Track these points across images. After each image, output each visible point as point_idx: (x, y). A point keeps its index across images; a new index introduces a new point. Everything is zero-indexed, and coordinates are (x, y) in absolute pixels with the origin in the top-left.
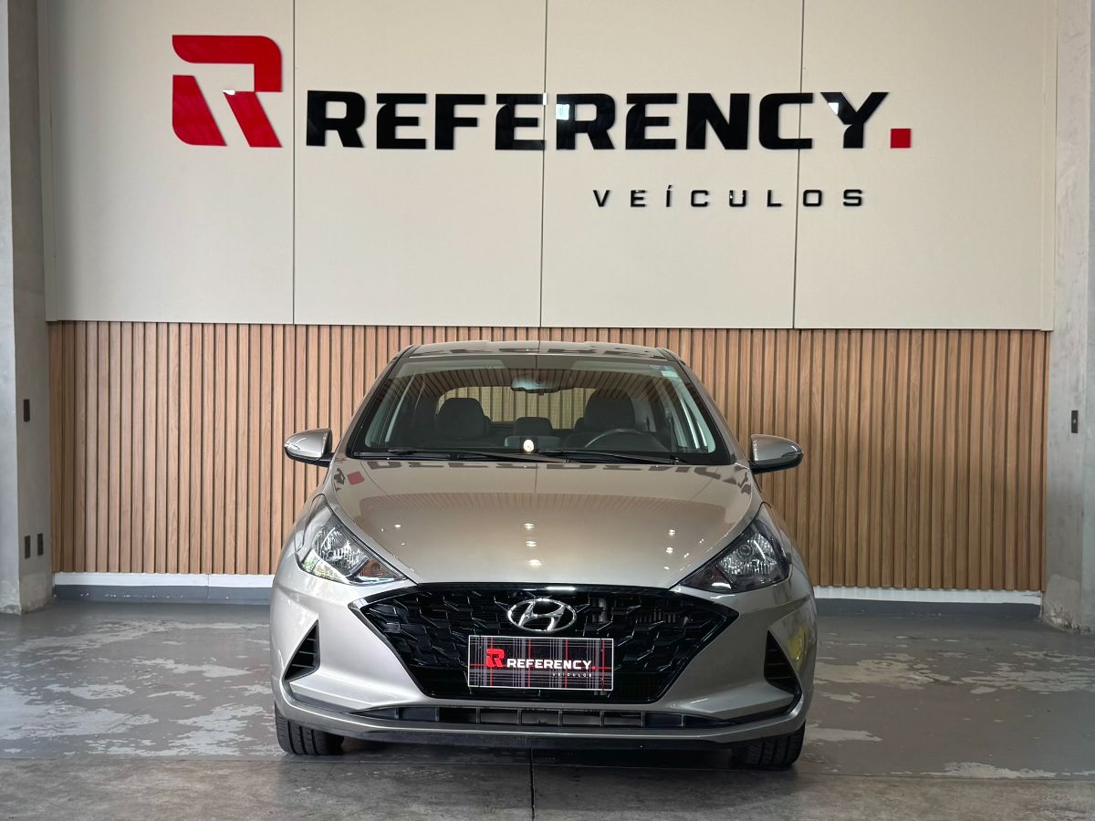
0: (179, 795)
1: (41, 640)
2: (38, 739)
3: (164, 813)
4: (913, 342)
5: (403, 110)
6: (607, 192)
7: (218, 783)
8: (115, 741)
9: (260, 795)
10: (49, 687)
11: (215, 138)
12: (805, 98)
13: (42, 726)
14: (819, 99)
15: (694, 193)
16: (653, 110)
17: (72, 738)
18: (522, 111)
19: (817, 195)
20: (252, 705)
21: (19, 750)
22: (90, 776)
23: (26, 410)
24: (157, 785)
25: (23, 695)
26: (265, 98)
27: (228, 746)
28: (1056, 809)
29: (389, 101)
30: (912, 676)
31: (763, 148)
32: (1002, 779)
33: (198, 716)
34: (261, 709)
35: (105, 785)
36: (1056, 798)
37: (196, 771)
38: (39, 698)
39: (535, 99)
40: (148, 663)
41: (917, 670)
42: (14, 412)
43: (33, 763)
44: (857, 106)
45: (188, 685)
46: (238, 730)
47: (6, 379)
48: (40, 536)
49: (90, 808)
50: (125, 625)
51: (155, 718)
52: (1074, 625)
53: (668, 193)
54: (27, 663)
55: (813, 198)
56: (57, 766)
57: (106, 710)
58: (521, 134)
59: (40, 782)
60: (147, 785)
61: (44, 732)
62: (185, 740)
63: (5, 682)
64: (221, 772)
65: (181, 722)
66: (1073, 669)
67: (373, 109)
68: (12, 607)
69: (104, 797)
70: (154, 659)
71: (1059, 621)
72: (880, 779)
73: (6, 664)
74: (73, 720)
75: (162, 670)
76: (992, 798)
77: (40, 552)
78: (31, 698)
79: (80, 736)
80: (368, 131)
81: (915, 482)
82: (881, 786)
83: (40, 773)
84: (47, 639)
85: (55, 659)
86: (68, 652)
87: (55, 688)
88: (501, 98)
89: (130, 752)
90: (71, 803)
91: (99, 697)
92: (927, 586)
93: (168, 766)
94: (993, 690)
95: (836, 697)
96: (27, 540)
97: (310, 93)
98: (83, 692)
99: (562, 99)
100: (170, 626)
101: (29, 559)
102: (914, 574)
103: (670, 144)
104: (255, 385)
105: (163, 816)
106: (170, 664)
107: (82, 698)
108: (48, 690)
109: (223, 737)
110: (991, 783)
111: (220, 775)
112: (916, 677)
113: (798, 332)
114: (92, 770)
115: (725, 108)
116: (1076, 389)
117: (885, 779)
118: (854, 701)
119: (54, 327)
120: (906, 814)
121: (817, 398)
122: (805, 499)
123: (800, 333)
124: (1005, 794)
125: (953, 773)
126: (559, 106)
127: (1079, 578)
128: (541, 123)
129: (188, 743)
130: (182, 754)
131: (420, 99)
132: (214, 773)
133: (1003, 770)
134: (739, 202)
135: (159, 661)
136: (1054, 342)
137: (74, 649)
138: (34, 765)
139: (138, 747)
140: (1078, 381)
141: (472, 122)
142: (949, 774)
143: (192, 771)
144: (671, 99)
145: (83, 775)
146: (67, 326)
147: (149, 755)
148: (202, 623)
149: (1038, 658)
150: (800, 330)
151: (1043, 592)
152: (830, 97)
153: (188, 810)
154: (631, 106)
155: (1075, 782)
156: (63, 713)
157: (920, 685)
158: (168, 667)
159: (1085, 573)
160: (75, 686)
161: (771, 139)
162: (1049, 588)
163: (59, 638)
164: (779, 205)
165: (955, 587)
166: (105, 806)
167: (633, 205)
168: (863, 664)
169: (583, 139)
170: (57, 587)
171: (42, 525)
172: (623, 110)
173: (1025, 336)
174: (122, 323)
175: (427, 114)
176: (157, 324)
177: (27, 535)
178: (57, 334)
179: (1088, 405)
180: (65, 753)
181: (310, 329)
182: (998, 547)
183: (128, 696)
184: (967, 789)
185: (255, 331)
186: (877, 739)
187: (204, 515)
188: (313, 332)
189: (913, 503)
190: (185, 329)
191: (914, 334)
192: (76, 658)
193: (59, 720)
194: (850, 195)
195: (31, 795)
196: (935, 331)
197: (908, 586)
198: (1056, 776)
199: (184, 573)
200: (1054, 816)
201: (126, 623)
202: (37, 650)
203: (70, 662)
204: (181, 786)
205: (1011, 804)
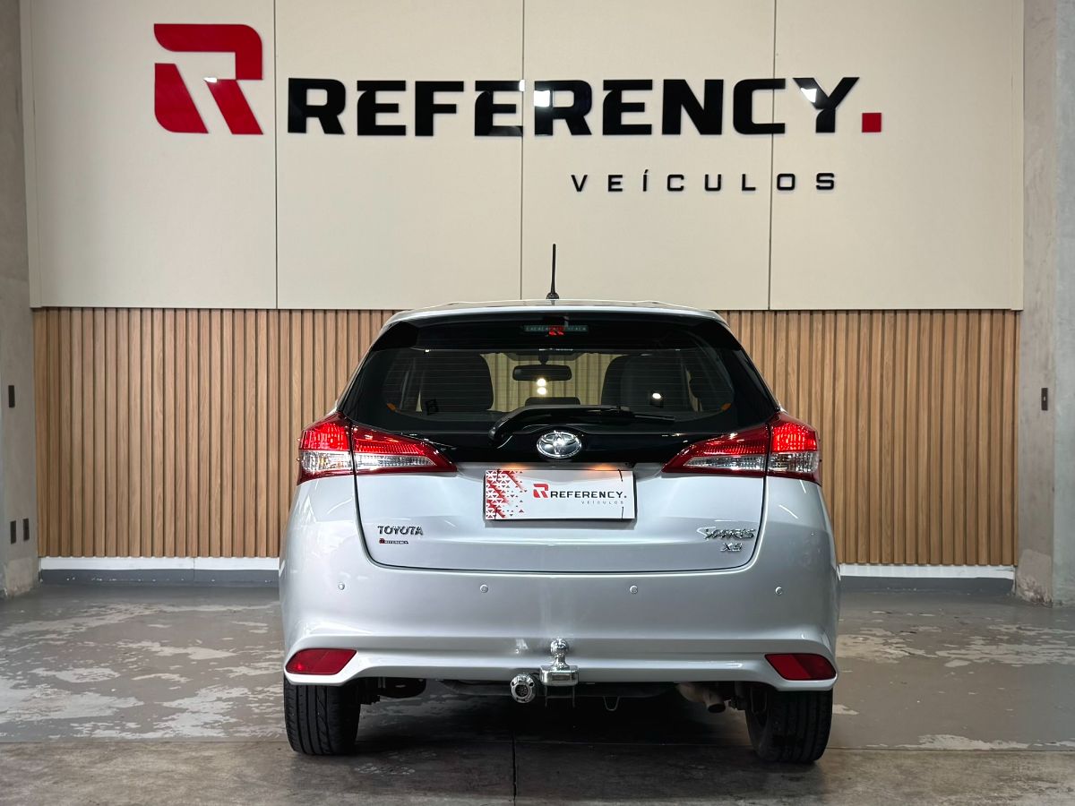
1: (27, 624)
2: (23, 723)
3: (150, 795)
4: (886, 321)
5: (382, 97)
6: (585, 177)
7: (203, 764)
8: (100, 724)
9: (244, 776)
10: (34, 671)
11: (196, 125)
12: (777, 84)
13: (27, 710)
14: (790, 84)
15: (670, 177)
16: (628, 97)
17: (58, 722)
18: (500, 98)
19: (790, 179)
20: (237, 687)
21: (4, 734)
22: (75, 759)
23: (11, 397)
24: (141, 767)
25: (9, 679)
26: (246, 86)
27: (213, 728)
28: (1028, 779)
29: (369, 88)
30: (888, 650)
31: (738, 134)
32: (976, 750)
33: (183, 698)
34: (246, 690)
35: (91, 768)
36: (1028, 769)
37: (180, 753)
38: (25, 682)
39: (511, 86)
40: (134, 646)
41: (891, 644)
43: (20, 746)
44: (829, 92)
45: (172, 668)
46: (222, 711)
48: (26, 522)
49: (75, 790)
50: (111, 609)
51: (140, 700)
52: (1046, 598)
53: (645, 177)
54: (14, 647)
55: (786, 182)
56: (42, 751)
57: (90, 694)
58: (499, 120)
59: (24, 765)
60: (133, 767)
61: (29, 716)
62: (170, 722)
64: (207, 754)
65: (166, 704)
66: (1046, 642)
67: (353, 97)
69: (89, 779)
70: (140, 642)
71: (1032, 594)
72: (857, 752)
74: (59, 703)
75: (148, 653)
76: (966, 769)
77: (26, 537)
78: (18, 681)
79: (65, 720)
80: (349, 118)
81: (889, 460)
82: (858, 759)
83: (26, 757)
84: (33, 623)
85: (41, 643)
86: (54, 636)
87: (41, 672)
88: (479, 85)
89: (114, 736)
90: (56, 785)
91: (84, 681)
92: (902, 561)
93: (153, 748)
94: (966, 663)
96: (13, 525)
97: (290, 80)
98: (67, 676)
99: (540, 85)
100: (156, 608)
101: (15, 544)
102: (889, 550)
103: (645, 130)
104: (239, 371)
105: (147, 798)
106: (156, 647)
107: (67, 682)
108: (34, 674)
109: (209, 718)
110: (964, 754)
111: (205, 757)
112: (892, 651)
113: (773, 315)
114: (77, 753)
115: (700, 94)
116: (1046, 368)
117: (862, 752)
119: (39, 313)
120: (881, 786)
121: (793, 379)
123: (776, 314)
124: (978, 765)
125: (928, 746)
126: (536, 92)
127: (1050, 553)
128: (519, 109)
129: (173, 726)
130: (167, 736)
131: (399, 86)
132: (198, 755)
133: (976, 741)
134: (713, 186)
135: (145, 644)
136: (1024, 321)
137: (60, 633)
138: (19, 749)
139: (123, 730)
140: (1047, 359)
141: (451, 109)
142: (923, 746)
143: (176, 753)
144: (646, 85)
145: (65, 757)
146: (51, 312)
147: (134, 738)
148: (187, 605)
149: (1011, 631)
150: (776, 312)
151: (1015, 567)
152: (805, 83)
153: (172, 791)
154: (608, 92)
155: (1047, 753)
156: (49, 697)
157: (894, 659)
158: (154, 650)
159: (1056, 547)
160: (60, 670)
161: (745, 124)
162: (1022, 562)
163: (45, 623)
164: (753, 189)
165: (929, 562)
166: (90, 788)
167: (610, 189)
168: (840, 639)
169: (560, 126)
170: (42, 571)
171: (28, 510)
172: (599, 96)
173: (995, 315)
174: (106, 309)
175: (407, 101)
176: (141, 309)
177: (13, 520)
178: (41, 319)
179: (1057, 382)
180: (51, 737)
181: (294, 314)
182: (971, 523)
183: (114, 679)
184: (942, 761)
185: (239, 315)
186: (852, 712)
187: (190, 500)
188: (296, 317)
189: (888, 482)
190: (169, 315)
191: (886, 315)
192: (62, 642)
193: (44, 703)
194: (822, 178)
195: (17, 779)
196: (907, 311)
197: (884, 561)
198: (1029, 747)
199: (170, 557)
200: (1026, 787)
201: (112, 606)
202: (23, 634)
203: (56, 646)
204: (164, 768)
205: (985, 776)
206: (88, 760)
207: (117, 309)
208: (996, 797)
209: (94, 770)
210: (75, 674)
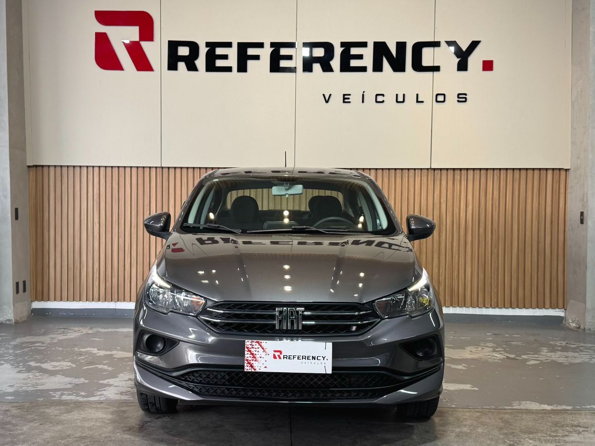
0: (100, 421)
1: (25, 338)
2: (23, 391)
3: (92, 431)
4: (495, 175)
5: (219, 51)
6: (330, 95)
7: (121, 415)
8: (65, 392)
10: (29, 364)
12: (436, 44)
13: (26, 384)
14: (443, 44)
15: (377, 95)
16: (354, 51)
17: (41, 391)
18: (284, 51)
19: (443, 96)
21: (13, 398)
22: (52, 411)
23: (16, 214)
24: (88, 416)
25: (15, 368)
26: (145, 45)
27: (126, 395)
28: (573, 426)
29: (212, 46)
30: (495, 355)
31: (414, 72)
32: (543, 410)
33: (110, 379)
35: (60, 416)
36: (572, 420)
37: (109, 409)
38: (24, 369)
39: (291, 45)
40: (83, 350)
41: (497, 351)
42: (10, 215)
43: (22, 404)
44: (464, 48)
45: (105, 362)
46: (130, 386)
47: (5, 197)
48: (24, 282)
49: (52, 428)
50: (70, 330)
51: (87, 380)
52: (582, 327)
53: (363, 95)
54: (18, 350)
55: (441, 98)
56: (34, 406)
57: (60, 376)
58: (283, 64)
59: (24, 414)
60: (83, 416)
61: (26, 388)
62: (103, 392)
63: (6, 361)
64: (123, 409)
65: (101, 382)
66: (582, 351)
67: (203, 51)
68: (9, 320)
69: (59, 422)
70: (86, 348)
71: (574, 325)
72: (477, 410)
73: (6, 351)
74: (43, 381)
75: (91, 354)
76: (538, 420)
77: (24, 290)
78: (20, 369)
79: (46, 390)
80: (201, 62)
81: (496, 250)
82: (478, 414)
83: (25, 410)
84: (28, 337)
85: (33, 348)
86: (40, 344)
87: (33, 364)
88: (273, 45)
89: (73, 398)
90: (41, 426)
91: (56, 369)
92: (503, 306)
93: (94, 406)
94: (538, 362)
95: (453, 366)
96: (17, 284)
97: (169, 42)
98: (47, 366)
99: (305, 45)
100: (95, 330)
101: (18, 294)
102: (496, 300)
103: (363, 69)
104: (140, 201)
105: (91, 433)
106: (95, 351)
107: (47, 369)
108: (29, 365)
109: (124, 390)
110: (537, 412)
111: (122, 411)
112: (497, 355)
113: (433, 171)
114: (53, 408)
115: (393, 50)
116: (583, 201)
117: (480, 410)
118: (464, 368)
119: (32, 169)
120: (492, 429)
121: (443, 206)
122: (437, 260)
124: (545, 418)
125: (517, 407)
126: (304, 48)
127: (584, 302)
128: (294, 58)
129: (104, 393)
130: (101, 399)
131: (228, 45)
132: (118, 410)
133: (543, 405)
134: (400, 100)
135: (89, 349)
136: (571, 175)
137: (43, 343)
138: (21, 406)
139: (77, 396)
140: (583, 195)
141: (257, 57)
142: (514, 407)
143: (107, 408)
144: (364, 45)
145: (48, 411)
146: (38, 168)
147: (84, 400)
148: (112, 328)
149: (563, 345)
150: (434, 169)
151: (565, 309)
152: (449, 43)
153: (104, 429)
154: (343, 48)
155: (582, 412)
156: (37, 378)
157: (498, 360)
159: (588, 299)
160: (43, 363)
161: (418, 66)
162: (569, 307)
163: (35, 337)
164: (422, 102)
165: (518, 307)
166: (59, 427)
167: (344, 102)
168: (469, 348)
169: (317, 67)
170: (34, 309)
171: (26, 276)
172: (338, 51)
173: (555, 171)
174: (68, 166)
175: (233, 53)
176: (87, 167)
177: (17, 281)
178: (33, 172)
179: (589, 208)
180: (38, 399)
181: (170, 169)
182: (541, 285)
183: (72, 368)
184: (524, 416)
185: (140, 170)
186: (476, 389)
187: (113, 270)
188: (172, 171)
189: (495, 262)
190: (102, 169)
191: (495, 171)
192: (44, 348)
193: (35, 381)
194: (460, 96)
195: (20, 422)
196: (507, 169)
197: (493, 306)
198: (572, 408)
199: (103, 302)
200: (571, 430)
201: (71, 328)
202: (23, 343)
203: (41, 349)
204: (101, 416)
205: (548, 424)
206: (59, 412)
207: (74, 166)
208: (554, 436)
209: (62, 418)
210: (51, 365)
